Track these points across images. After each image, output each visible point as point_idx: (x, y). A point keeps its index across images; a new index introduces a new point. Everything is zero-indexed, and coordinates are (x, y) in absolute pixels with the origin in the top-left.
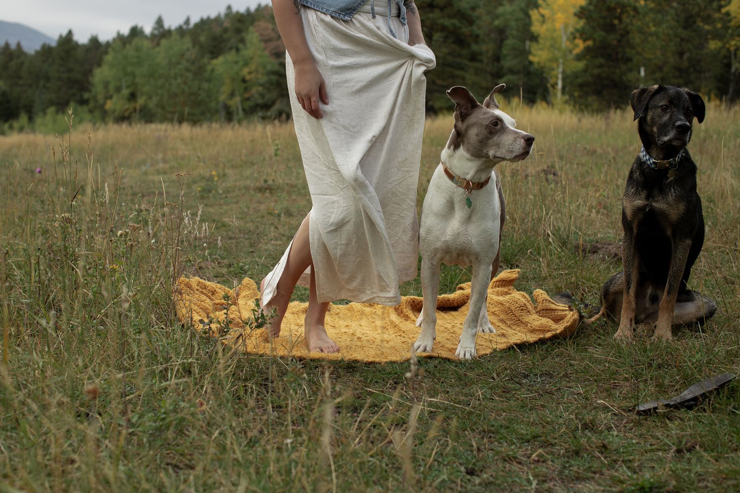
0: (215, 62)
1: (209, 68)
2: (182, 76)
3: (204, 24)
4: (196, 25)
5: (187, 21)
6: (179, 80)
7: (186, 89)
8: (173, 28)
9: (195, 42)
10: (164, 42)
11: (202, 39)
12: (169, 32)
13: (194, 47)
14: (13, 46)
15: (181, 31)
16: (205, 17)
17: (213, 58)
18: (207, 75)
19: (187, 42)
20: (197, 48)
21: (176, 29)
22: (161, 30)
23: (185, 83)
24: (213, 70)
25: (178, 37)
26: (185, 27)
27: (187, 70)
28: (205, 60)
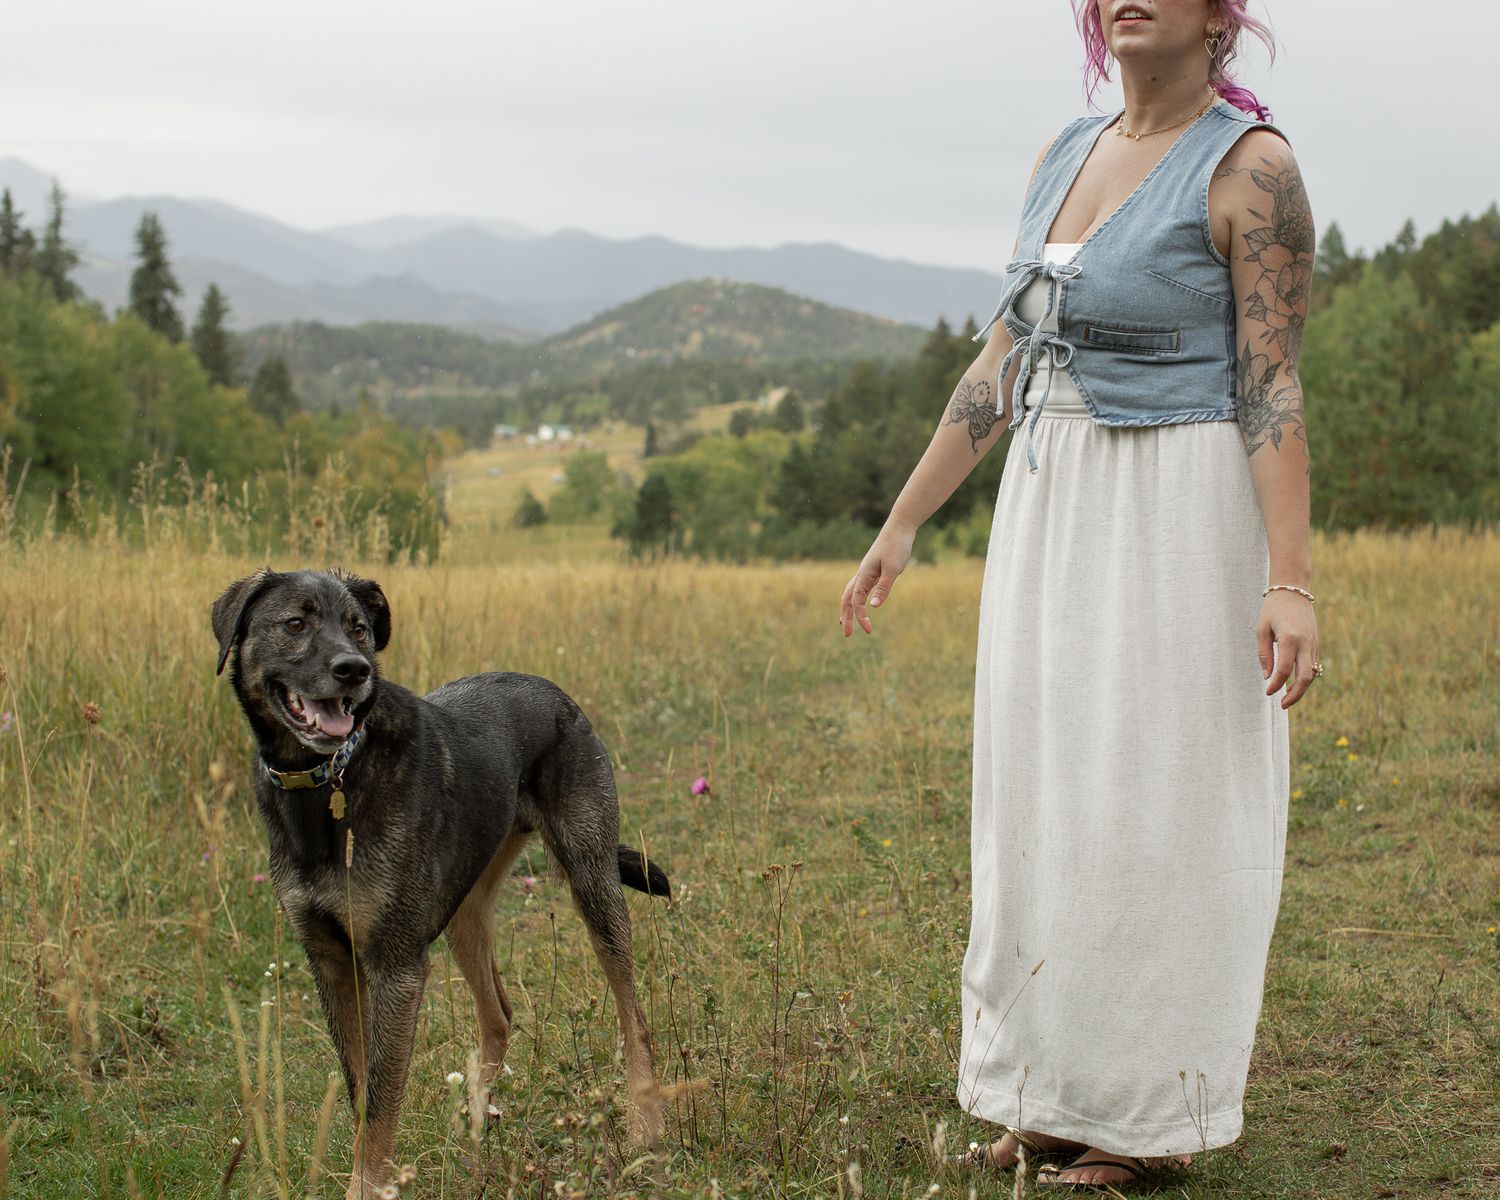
0: (1482, 338)
1: (1465, 357)
2: (1370, 389)
3: (1451, 237)
4: (1431, 242)
5: (1407, 234)
6: (1365, 402)
7: (1385, 425)
8: (1370, 254)
9: (1426, 289)
10: (1342, 294)
11: (1447, 278)
12: (1358, 263)
13: (1423, 302)
14: (958, 330)
15: (1390, 261)
16: (1455, 219)
17: (1476, 330)
18: (1460, 377)
19: (1405, 291)
20: (1432, 303)
21: (1379, 257)
22: (1338, 262)
23: (1381, 408)
24: (1477, 363)
25: (1379, 279)
26: (1401, 248)
27: (1385, 371)
28: (1456, 338)
